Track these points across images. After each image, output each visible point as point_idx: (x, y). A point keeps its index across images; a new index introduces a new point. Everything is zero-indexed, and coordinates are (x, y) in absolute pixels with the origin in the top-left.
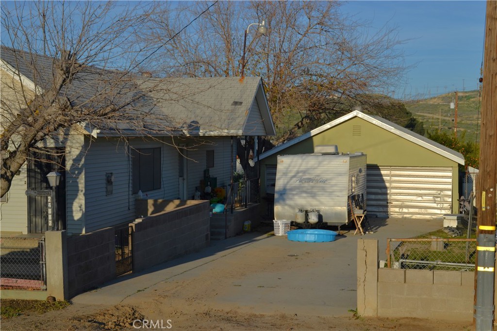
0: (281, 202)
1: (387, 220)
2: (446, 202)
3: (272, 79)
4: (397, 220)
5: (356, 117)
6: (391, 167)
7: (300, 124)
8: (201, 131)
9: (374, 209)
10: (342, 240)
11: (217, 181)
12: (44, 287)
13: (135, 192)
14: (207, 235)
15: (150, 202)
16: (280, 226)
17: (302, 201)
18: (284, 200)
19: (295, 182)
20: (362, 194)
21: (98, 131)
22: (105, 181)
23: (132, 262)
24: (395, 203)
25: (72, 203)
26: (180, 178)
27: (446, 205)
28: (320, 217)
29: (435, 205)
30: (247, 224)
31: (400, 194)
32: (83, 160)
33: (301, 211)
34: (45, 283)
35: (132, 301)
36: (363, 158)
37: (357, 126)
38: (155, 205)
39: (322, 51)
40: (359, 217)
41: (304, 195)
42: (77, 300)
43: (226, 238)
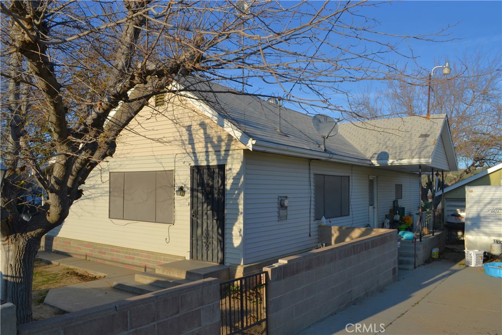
8: (389, 160)
11: (405, 210)
13: (317, 218)
14: (394, 269)
15: (335, 229)
16: (472, 257)
17: (498, 229)
21: (254, 142)
22: (276, 205)
26: (370, 207)
30: (435, 251)
32: (242, 180)
33: (497, 242)
38: (340, 231)
43: (415, 268)
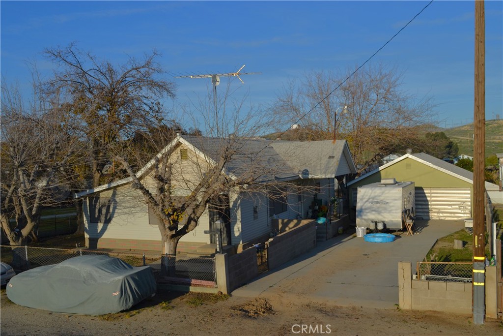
0: (360, 217)
1: (429, 221)
2: (467, 209)
3: (356, 133)
4: (436, 221)
5: (407, 158)
6: (431, 188)
7: (374, 159)
8: (310, 175)
9: (421, 214)
10: (398, 240)
11: (322, 201)
12: (216, 286)
13: (271, 215)
14: (315, 241)
15: (280, 221)
16: (360, 231)
17: (372, 216)
18: (361, 216)
19: (368, 205)
20: (412, 208)
22: (253, 212)
23: (268, 265)
24: (434, 210)
25: (234, 227)
26: (299, 202)
27: (467, 211)
28: (385, 225)
29: (460, 211)
30: (340, 229)
31: (438, 205)
32: (239, 201)
33: (373, 222)
34: (217, 284)
35: (265, 295)
36: (413, 184)
37: (409, 164)
38: (282, 223)
39: (386, 114)
40: (409, 225)
41: (374, 213)
42: (234, 293)
43: (327, 240)
